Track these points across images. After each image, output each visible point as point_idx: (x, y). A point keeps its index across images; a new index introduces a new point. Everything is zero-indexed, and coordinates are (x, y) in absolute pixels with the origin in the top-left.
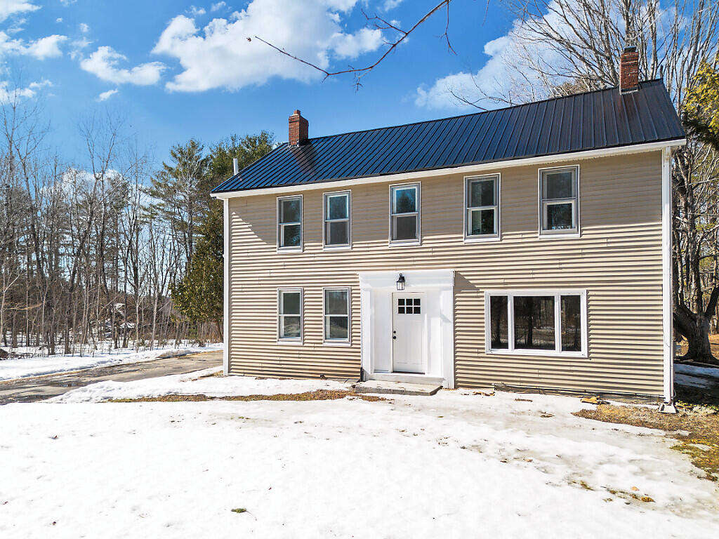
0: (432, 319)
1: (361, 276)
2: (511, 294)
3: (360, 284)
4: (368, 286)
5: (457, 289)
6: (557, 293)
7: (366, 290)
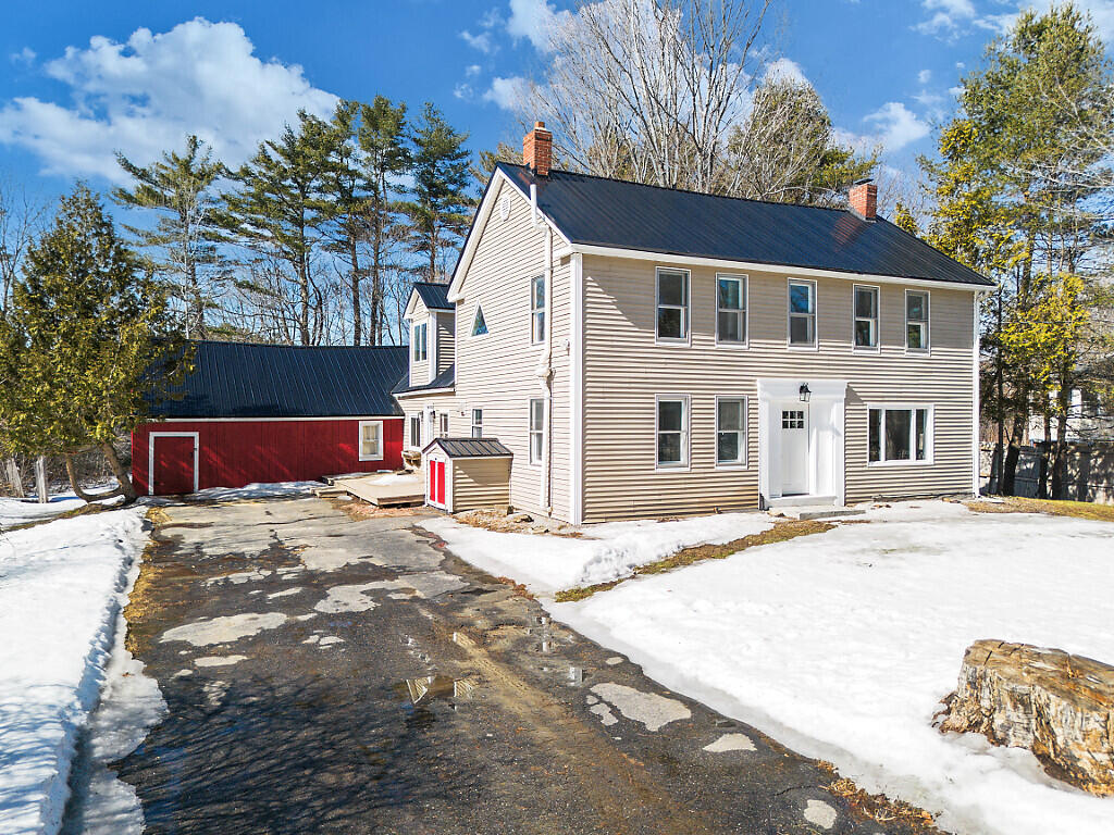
0: (821, 433)
1: (759, 383)
2: (884, 407)
3: (758, 392)
4: (766, 395)
5: (847, 402)
6: (913, 407)
7: (764, 400)
